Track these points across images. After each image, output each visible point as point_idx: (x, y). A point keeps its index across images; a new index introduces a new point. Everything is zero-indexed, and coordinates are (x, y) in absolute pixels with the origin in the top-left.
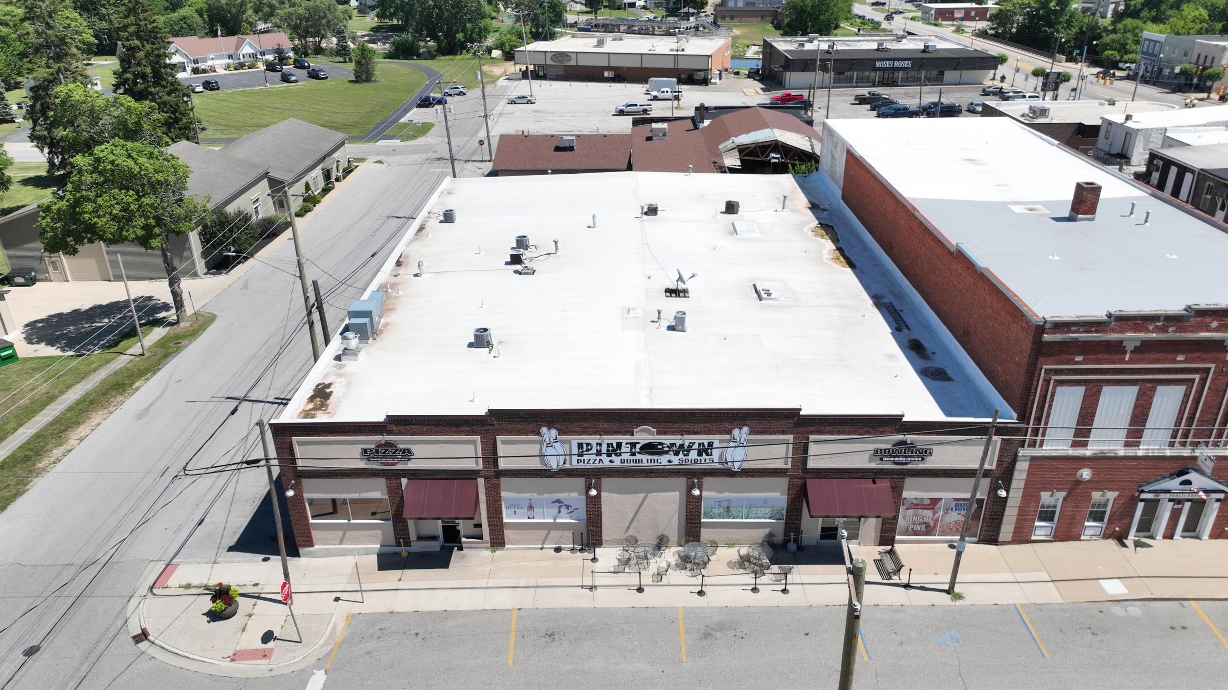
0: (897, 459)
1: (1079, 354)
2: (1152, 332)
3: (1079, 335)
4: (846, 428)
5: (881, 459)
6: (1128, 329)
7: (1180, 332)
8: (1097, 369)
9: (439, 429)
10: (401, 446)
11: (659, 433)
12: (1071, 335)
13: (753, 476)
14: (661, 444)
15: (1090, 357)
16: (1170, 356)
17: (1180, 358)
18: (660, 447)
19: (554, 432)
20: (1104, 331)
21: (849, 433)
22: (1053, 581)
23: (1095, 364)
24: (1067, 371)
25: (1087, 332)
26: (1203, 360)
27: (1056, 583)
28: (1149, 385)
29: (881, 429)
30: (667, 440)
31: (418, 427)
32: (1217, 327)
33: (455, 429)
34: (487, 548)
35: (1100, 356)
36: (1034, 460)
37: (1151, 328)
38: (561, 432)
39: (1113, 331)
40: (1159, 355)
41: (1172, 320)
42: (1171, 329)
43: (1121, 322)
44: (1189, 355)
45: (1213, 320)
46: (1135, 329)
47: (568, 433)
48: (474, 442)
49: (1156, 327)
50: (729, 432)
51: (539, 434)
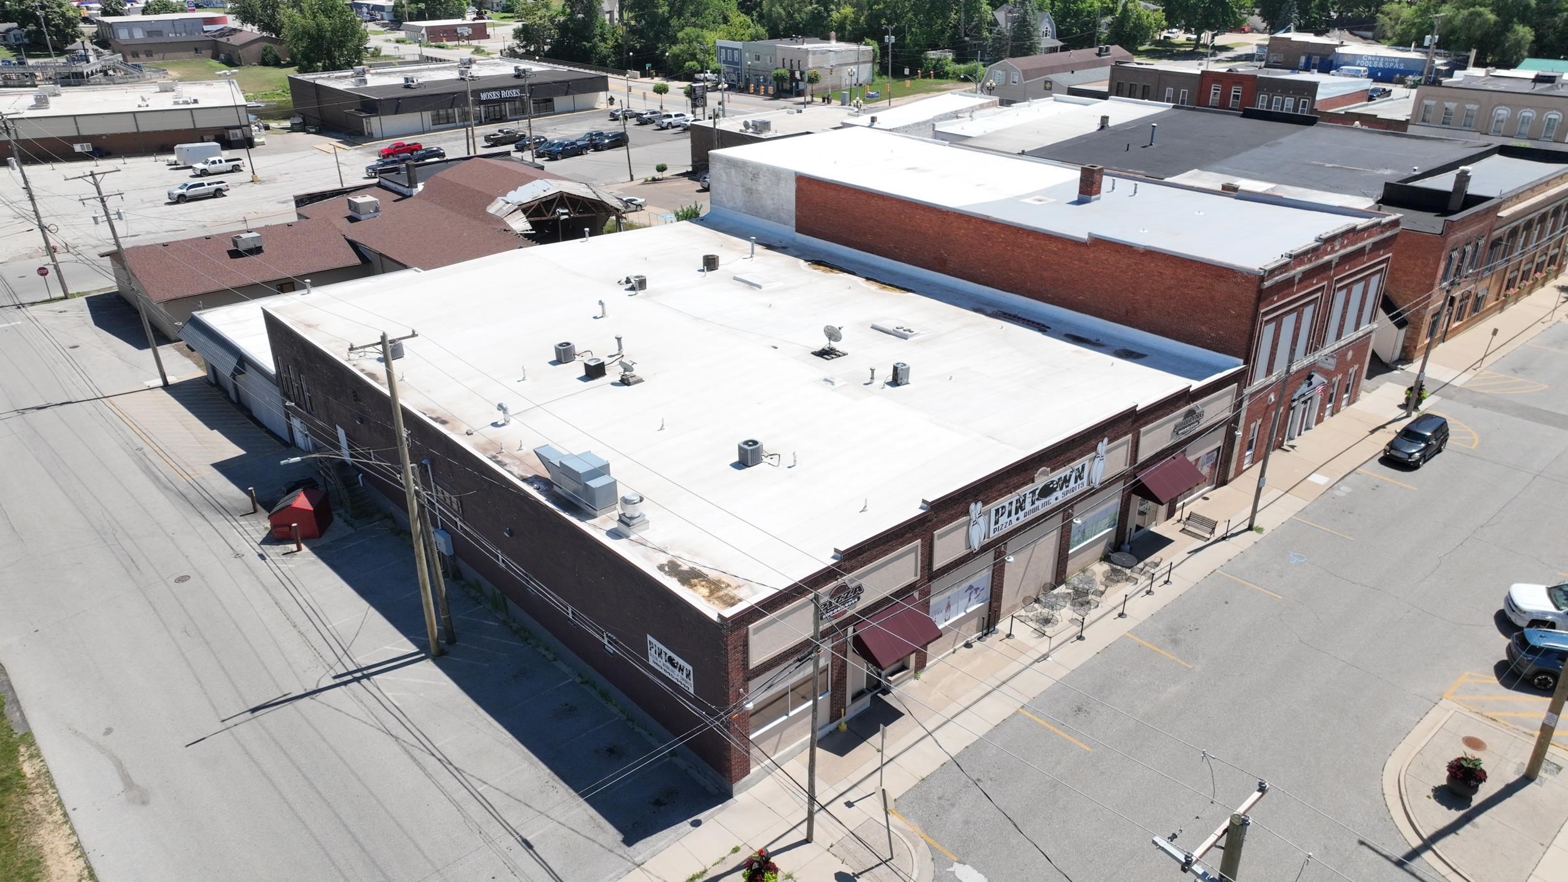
1: (1276, 294)
2: (1307, 264)
6: (1297, 265)
7: (1317, 260)
9: (886, 547)
10: (854, 585)
11: (1053, 470)
16: (1311, 281)
17: (1315, 281)
19: (979, 506)
22: (1286, 492)
23: (1282, 300)
24: (1270, 311)
25: (1281, 273)
27: (1289, 492)
28: (1301, 309)
29: (1179, 404)
31: (869, 553)
32: (1330, 250)
34: (911, 677)
35: (1284, 292)
36: (1250, 397)
37: (1306, 260)
38: (985, 503)
40: (1307, 282)
42: (1313, 259)
44: (1318, 277)
45: (1329, 245)
46: (1300, 264)
47: (990, 502)
48: (914, 549)
49: (1308, 258)
51: (968, 513)
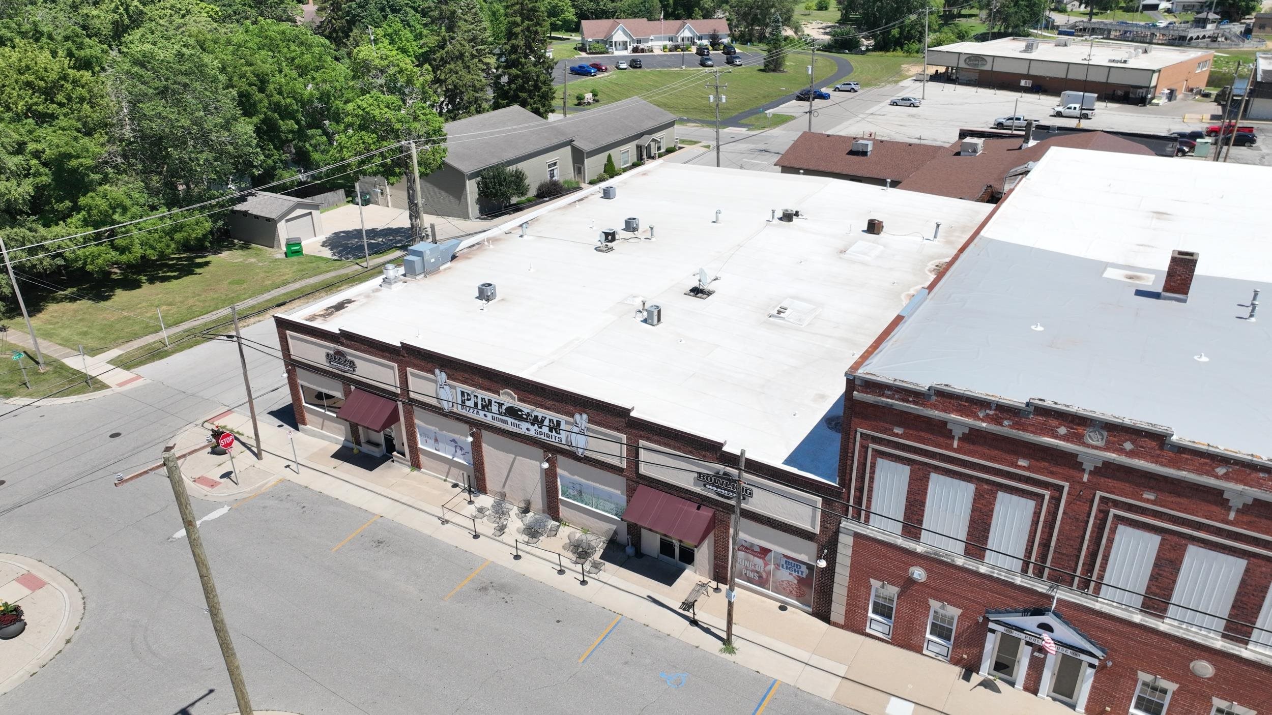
0: (719, 490)
1: (899, 426)
2: (983, 421)
3: (894, 401)
4: (672, 442)
5: (705, 486)
6: (953, 410)
7: (1018, 429)
8: (921, 449)
9: (372, 350)
10: (349, 358)
11: (519, 400)
12: (885, 399)
13: (595, 466)
14: (521, 411)
15: (911, 432)
16: (1008, 457)
17: (1022, 463)
18: (520, 413)
19: (444, 375)
20: (922, 405)
21: (675, 448)
23: (918, 442)
24: (886, 442)
25: (903, 400)
26: (1052, 474)
28: (986, 487)
29: (704, 453)
30: (526, 408)
31: (358, 344)
32: (1066, 434)
33: (381, 353)
34: (408, 466)
35: (923, 434)
36: (858, 538)
37: (981, 415)
38: (449, 377)
39: (935, 407)
40: (995, 453)
41: (1004, 411)
42: (1006, 423)
43: (945, 399)
44: (1034, 463)
45: (1061, 425)
46: (961, 411)
47: (454, 380)
48: (392, 368)
49: (988, 415)
50: (572, 416)
51: (434, 374)
